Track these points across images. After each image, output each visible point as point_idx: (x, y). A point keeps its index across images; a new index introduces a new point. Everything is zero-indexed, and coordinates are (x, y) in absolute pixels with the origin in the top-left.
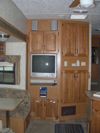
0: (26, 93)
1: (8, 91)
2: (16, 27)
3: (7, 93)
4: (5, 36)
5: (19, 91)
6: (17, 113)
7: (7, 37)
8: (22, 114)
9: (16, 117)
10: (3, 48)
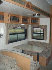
0: (49, 45)
1: (40, 43)
2: (44, 10)
3: (39, 44)
4: (37, 15)
5: (46, 44)
6: (43, 55)
7: (38, 15)
8: (46, 56)
9: (42, 57)
10: (38, 21)
